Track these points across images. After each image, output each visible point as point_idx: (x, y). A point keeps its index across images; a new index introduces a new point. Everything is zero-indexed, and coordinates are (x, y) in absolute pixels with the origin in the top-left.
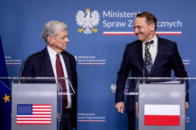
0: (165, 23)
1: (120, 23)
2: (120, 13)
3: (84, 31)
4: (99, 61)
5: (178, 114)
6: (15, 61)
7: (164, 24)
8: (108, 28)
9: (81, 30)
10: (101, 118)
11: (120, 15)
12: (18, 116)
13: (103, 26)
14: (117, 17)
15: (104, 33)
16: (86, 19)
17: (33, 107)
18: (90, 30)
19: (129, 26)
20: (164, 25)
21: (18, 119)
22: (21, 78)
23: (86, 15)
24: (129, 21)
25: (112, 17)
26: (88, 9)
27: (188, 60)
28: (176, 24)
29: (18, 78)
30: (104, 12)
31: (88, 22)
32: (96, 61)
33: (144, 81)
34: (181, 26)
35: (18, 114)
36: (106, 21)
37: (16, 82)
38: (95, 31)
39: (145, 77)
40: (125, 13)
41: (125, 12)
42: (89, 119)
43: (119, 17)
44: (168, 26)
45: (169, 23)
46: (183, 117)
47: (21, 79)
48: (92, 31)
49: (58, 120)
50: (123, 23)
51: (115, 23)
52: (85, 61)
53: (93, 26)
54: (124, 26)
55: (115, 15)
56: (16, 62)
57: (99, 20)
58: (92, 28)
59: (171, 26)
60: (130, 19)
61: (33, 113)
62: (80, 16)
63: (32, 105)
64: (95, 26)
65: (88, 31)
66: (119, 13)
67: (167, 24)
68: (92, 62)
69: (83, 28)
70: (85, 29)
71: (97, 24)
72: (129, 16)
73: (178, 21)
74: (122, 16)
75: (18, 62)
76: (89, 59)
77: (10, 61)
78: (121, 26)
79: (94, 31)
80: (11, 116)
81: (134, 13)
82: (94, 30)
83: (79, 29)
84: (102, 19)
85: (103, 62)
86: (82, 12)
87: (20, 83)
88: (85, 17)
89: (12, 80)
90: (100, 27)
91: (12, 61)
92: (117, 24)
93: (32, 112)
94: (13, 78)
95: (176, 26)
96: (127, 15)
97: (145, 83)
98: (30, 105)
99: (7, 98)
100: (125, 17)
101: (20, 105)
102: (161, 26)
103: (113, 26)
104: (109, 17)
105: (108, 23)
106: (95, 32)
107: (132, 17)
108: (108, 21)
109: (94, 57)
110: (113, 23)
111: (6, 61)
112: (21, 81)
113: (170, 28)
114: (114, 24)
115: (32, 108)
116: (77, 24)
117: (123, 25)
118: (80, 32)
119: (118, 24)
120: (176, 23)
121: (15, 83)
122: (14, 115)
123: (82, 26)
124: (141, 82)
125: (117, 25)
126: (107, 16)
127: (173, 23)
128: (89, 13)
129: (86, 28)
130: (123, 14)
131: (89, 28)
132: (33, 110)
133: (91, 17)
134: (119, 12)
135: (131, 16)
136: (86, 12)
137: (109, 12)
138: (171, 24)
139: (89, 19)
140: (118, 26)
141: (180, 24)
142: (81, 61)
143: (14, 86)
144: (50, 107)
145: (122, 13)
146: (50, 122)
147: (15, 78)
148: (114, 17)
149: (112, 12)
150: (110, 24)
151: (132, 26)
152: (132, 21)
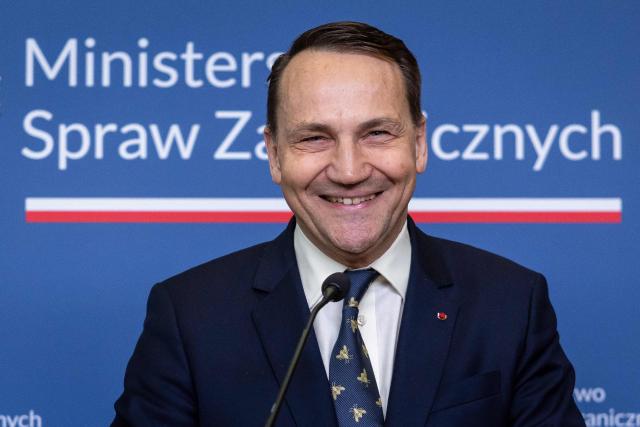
0: (499, 132)
1: (154, 129)
2: (151, 53)
7: (490, 137)
8: (63, 165)
11: (153, 73)
13: (27, 152)
14: (128, 82)
15: (33, 204)
19: (221, 154)
20: (487, 145)
24: (220, 114)
25: (90, 81)
28: (580, 142)
30: (32, 47)
34: (617, 154)
36: (47, 115)
40: (190, 56)
41: (190, 46)
43: (143, 82)
44: (520, 154)
45: (531, 130)
50: (175, 131)
51: (112, 127)
54: (186, 152)
55: (117, 66)
59: (542, 152)
60: (235, 98)
66: (143, 57)
67: (509, 139)
72: (220, 76)
73: (596, 116)
74: (166, 77)
78: (163, 152)
81: (259, 56)
92: (134, 135)
95: (582, 155)
96: (211, 68)
100: (192, 82)
102: (469, 154)
103: (99, 154)
104: (73, 81)
105: (64, 131)
107: (246, 82)
108: (63, 116)
110: (101, 131)
113: (538, 166)
114: (108, 137)
117: (175, 144)
119: (141, 141)
120: (582, 129)
125: (133, 149)
126: (52, 74)
127: (554, 130)
130: (179, 66)
134: (143, 43)
135: (237, 75)
137: (71, 46)
138: (542, 140)
140: (142, 153)
141: (606, 139)
145: (172, 56)
148: (106, 81)
149: (90, 43)
150: (74, 141)
151: (246, 156)
152: (244, 117)
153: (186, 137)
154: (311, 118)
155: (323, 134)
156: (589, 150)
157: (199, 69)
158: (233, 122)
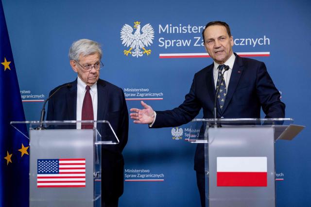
1: (183, 41)
2: (182, 27)
3: (132, 53)
4: (154, 94)
5: (265, 170)
6: (35, 96)
7: (245, 41)
8: (166, 48)
9: (129, 52)
10: (159, 176)
11: (182, 30)
12: (39, 175)
13: (159, 45)
14: (178, 32)
15: (161, 55)
16: (135, 36)
17: (60, 162)
18: (141, 51)
19: (195, 45)
20: (244, 42)
21: (39, 180)
22: (42, 122)
23: (135, 30)
24: (195, 38)
25: (171, 32)
26: (137, 22)
28: (262, 41)
29: (38, 122)
30: (160, 26)
31: (137, 40)
32: (150, 95)
33: (216, 123)
34: (269, 44)
35: (38, 173)
36: (163, 39)
37: (36, 127)
38: (148, 52)
39: (217, 118)
40: (189, 27)
41: (189, 25)
42: (141, 178)
43: (180, 32)
44: (251, 44)
45: (253, 39)
47: (43, 124)
48: (144, 52)
49: (96, 180)
50: (186, 41)
51: (175, 41)
52: (134, 95)
53: (145, 46)
54: (189, 45)
55: (176, 29)
56: (37, 99)
57: (153, 37)
58: (144, 49)
59: (255, 44)
60: (197, 35)
61: (60, 171)
62: (126, 32)
63: (58, 160)
64: (147, 46)
65: (137, 54)
66: (180, 28)
67: (248, 41)
68: (145, 97)
69: (131, 49)
70: (133, 50)
71: (150, 43)
72: (195, 31)
73: (265, 36)
74: (185, 31)
75: (40, 99)
76: (140, 92)
77: (28, 97)
78: (184, 45)
79: (146, 53)
80: (28, 176)
81: (202, 27)
82: (146, 51)
83: (125, 51)
84: (157, 35)
85: (159, 97)
86: (130, 26)
87: (42, 129)
88: (133, 33)
89: (30, 125)
90: (154, 47)
91: (32, 96)
92: (179, 42)
93: (58, 170)
94: (32, 122)
95: (262, 44)
96: (193, 29)
97: (218, 127)
98: (55, 160)
99: (23, 150)
100: (189, 32)
101: (41, 160)
102: (241, 44)
103: (173, 45)
104: (168, 32)
105: (166, 41)
106: (148, 54)
107: (199, 32)
108: (166, 39)
109: (147, 90)
110: (173, 41)
111: (23, 97)
112: (43, 126)
113: (254, 46)
115: (59, 164)
116: (123, 43)
117: (186, 43)
118: (127, 54)
119: (181, 43)
120: (262, 39)
121: (35, 129)
122: (33, 175)
123: (130, 46)
124: (212, 125)
125: (179, 44)
126: (164, 31)
127: (257, 39)
128: (139, 27)
129: (135, 48)
130: (187, 29)
131: (140, 48)
132: (60, 166)
133: (141, 33)
134: (180, 25)
135: (198, 30)
136: (135, 26)
137: (167, 26)
138: (255, 41)
139: (139, 35)
140: (181, 45)
141: (267, 41)
142: (129, 95)
143: (33, 134)
144: (84, 162)
145: (186, 27)
146: (84, 184)
147: (35, 122)
148: (174, 32)
149: (171, 25)
150: (168, 43)
151: (200, 45)
152: (199, 38)
153: (188, 42)
154: (210, 38)
155: (213, 40)
156: (264, 43)
157: (191, 29)
158: (197, 39)
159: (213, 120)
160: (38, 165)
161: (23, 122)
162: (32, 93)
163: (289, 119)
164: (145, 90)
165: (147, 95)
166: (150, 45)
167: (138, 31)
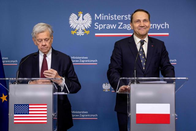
0: (153, 25)
1: (111, 25)
2: (110, 16)
3: (77, 33)
4: (91, 61)
5: (168, 113)
6: (11, 61)
7: (152, 25)
8: (100, 29)
9: (74, 32)
10: (94, 116)
11: (111, 18)
12: (15, 115)
13: (95, 28)
14: (107, 19)
15: (96, 34)
16: (79, 21)
17: (30, 106)
18: (82, 32)
19: (119, 28)
20: (152, 26)
21: (15, 118)
22: (18, 79)
23: (79, 17)
25: (103, 19)
26: (80, 12)
27: (175, 60)
28: (163, 26)
29: (15, 79)
30: (96, 15)
31: (80, 24)
32: (89, 61)
33: (135, 81)
34: (168, 28)
35: (15, 114)
36: (98, 23)
37: (13, 82)
40: (115, 16)
43: (109, 19)
44: (156, 28)
45: (157, 25)
46: (173, 115)
48: (85, 32)
49: (54, 118)
50: (113, 25)
51: (106, 25)
52: (78, 61)
53: (86, 28)
54: (115, 28)
55: (106, 17)
56: (12, 63)
57: (91, 22)
58: (85, 30)
59: (159, 27)
61: (30, 112)
62: (73, 18)
63: (29, 105)
64: (87, 28)
65: (80, 33)
66: (109, 16)
67: (155, 26)
68: (85, 62)
69: (76, 30)
70: (77, 31)
73: (166, 23)
74: (112, 19)
75: (15, 63)
76: (82, 59)
77: (6, 62)
78: (112, 28)
79: (86, 33)
80: (8, 116)
81: (124, 16)
82: (86, 32)
83: (72, 31)
84: (93, 21)
85: (94, 62)
86: (75, 15)
87: (17, 84)
88: (78, 19)
89: (10, 81)
90: (92, 29)
91: (9, 61)
92: (108, 26)
93: (28, 112)
94: (11, 79)
96: (118, 17)
97: (137, 83)
98: (26, 105)
99: (4, 98)
100: (115, 19)
101: (17, 105)
103: (104, 28)
104: (101, 19)
105: (100, 25)
106: (87, 34)
107: (122, 19)
108: (100, 23)
109: (87, 58)
110: (104, 25)
111: (3, 62)
112: (18, 81)
113: (158, 29)
114: (105, 26)
115: (29, 108)
116: (71, 26)
117: (113, 27)
118: (73, 34)
119: (109, 26)
120: (164, 24)
121: (13, 83)
122: (11, 115)
123: (75, 28)
124: (133, 82)
125: (108, 27)
126: (98, 18)
127: (160, 25)
128: (81, 15)
129: (79, 30)
130: (114, 17)
131: (82, 30)
132: (30, 109)
133: (83, 19)
134: (109, 14)
135: (121, 18)
136: (79, 15)
137: (101, 15)
138: (159, 26)
139: (82, 21)
140: (109, 28)
141: (167, 26)
142: (74, 61)
143: (11, 86)
144: (46, 106)
145: (113, 16)
146: (46, 121)
147: (13, 79)
148: (105, 19)
149: (103, 14)
150: (101, 27)
151: (122, 28)
152: (122, 23)
153: (115, 26)
156: (165, 27)
157: (116, 17)
158: (120, 24)
159: (133, 78)
160: (15, 108)
161: (4, 79)
162: (9, 59)
163: (185, 78)
164: (85, 58)
165: (86, 61)
166: (89, 27)
167: (81, 18)
